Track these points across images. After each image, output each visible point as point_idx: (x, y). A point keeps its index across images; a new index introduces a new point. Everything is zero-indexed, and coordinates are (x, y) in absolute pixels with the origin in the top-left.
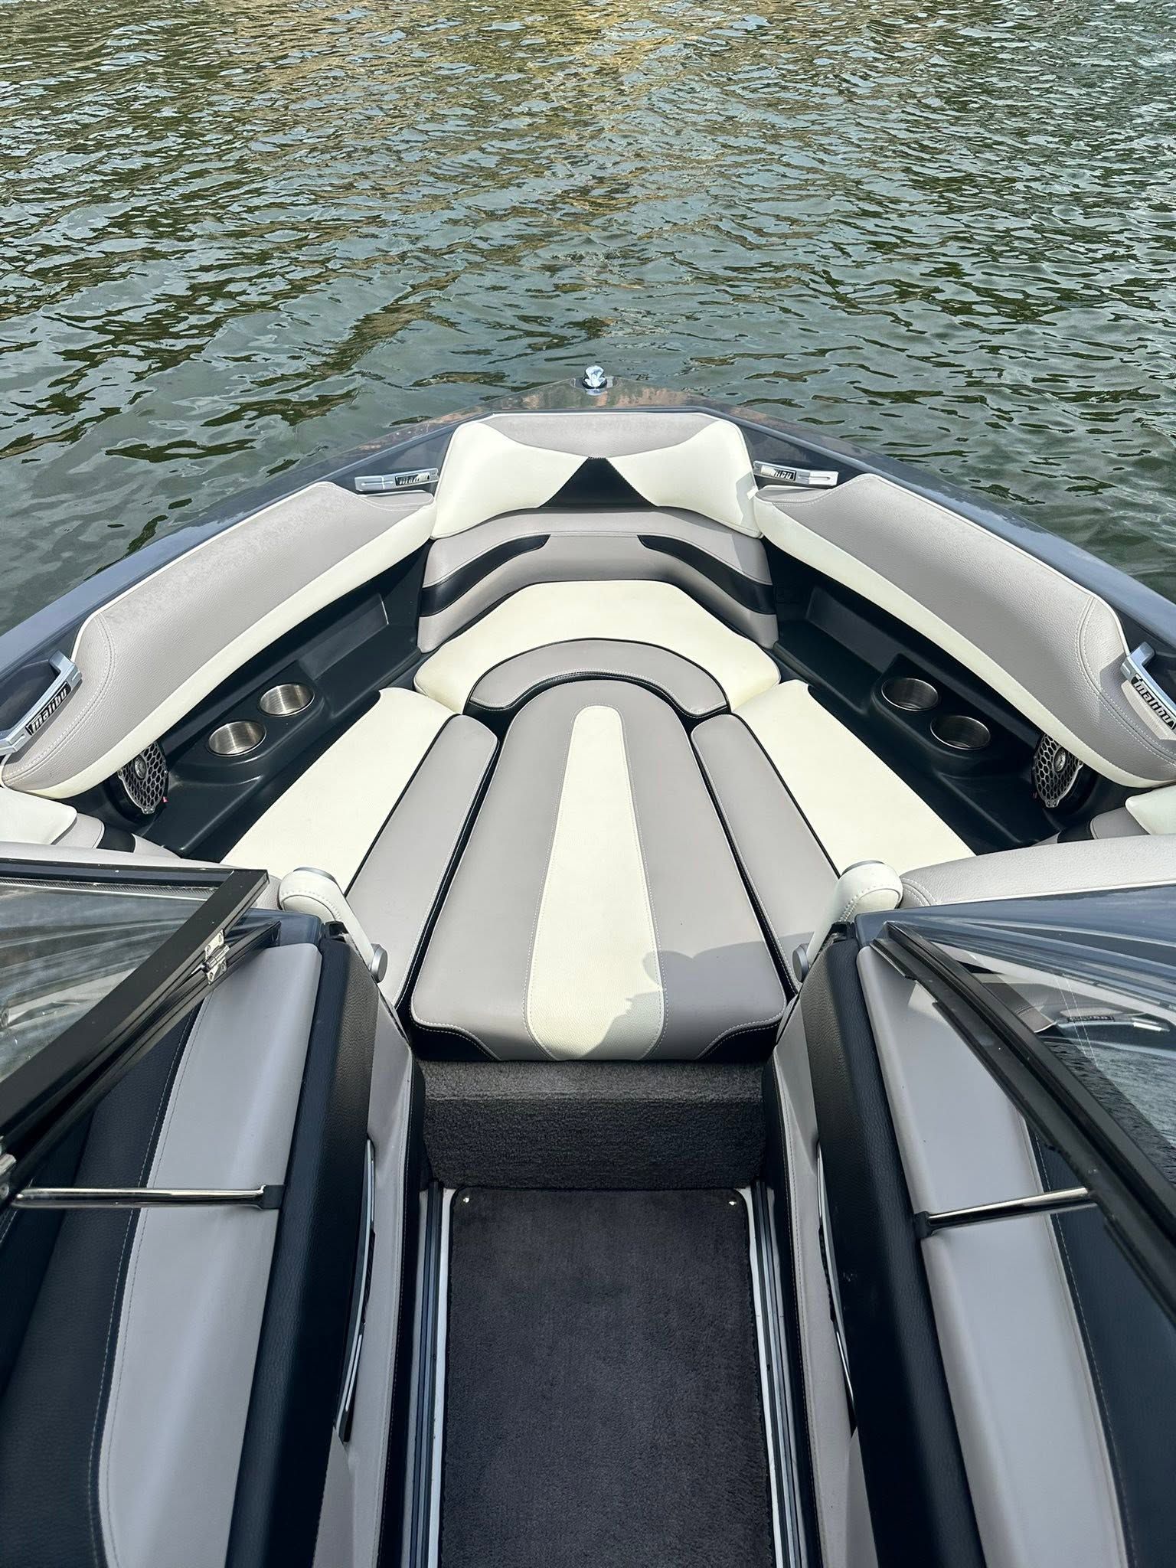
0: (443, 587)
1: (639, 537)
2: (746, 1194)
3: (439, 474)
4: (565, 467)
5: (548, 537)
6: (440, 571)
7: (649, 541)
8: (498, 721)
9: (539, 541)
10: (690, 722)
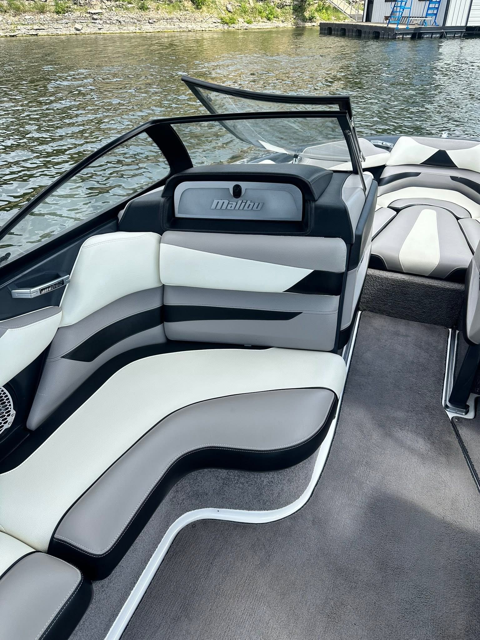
0: (387, 178)
1: (450, 176)
2: (450, 330)
3: (394, 146)
4: (432, 151)
5: (421, 173)
6: (387, 174)
7: (453, 178)
8: (398, 210)
9: (417, 174)
10: (458, 219)
